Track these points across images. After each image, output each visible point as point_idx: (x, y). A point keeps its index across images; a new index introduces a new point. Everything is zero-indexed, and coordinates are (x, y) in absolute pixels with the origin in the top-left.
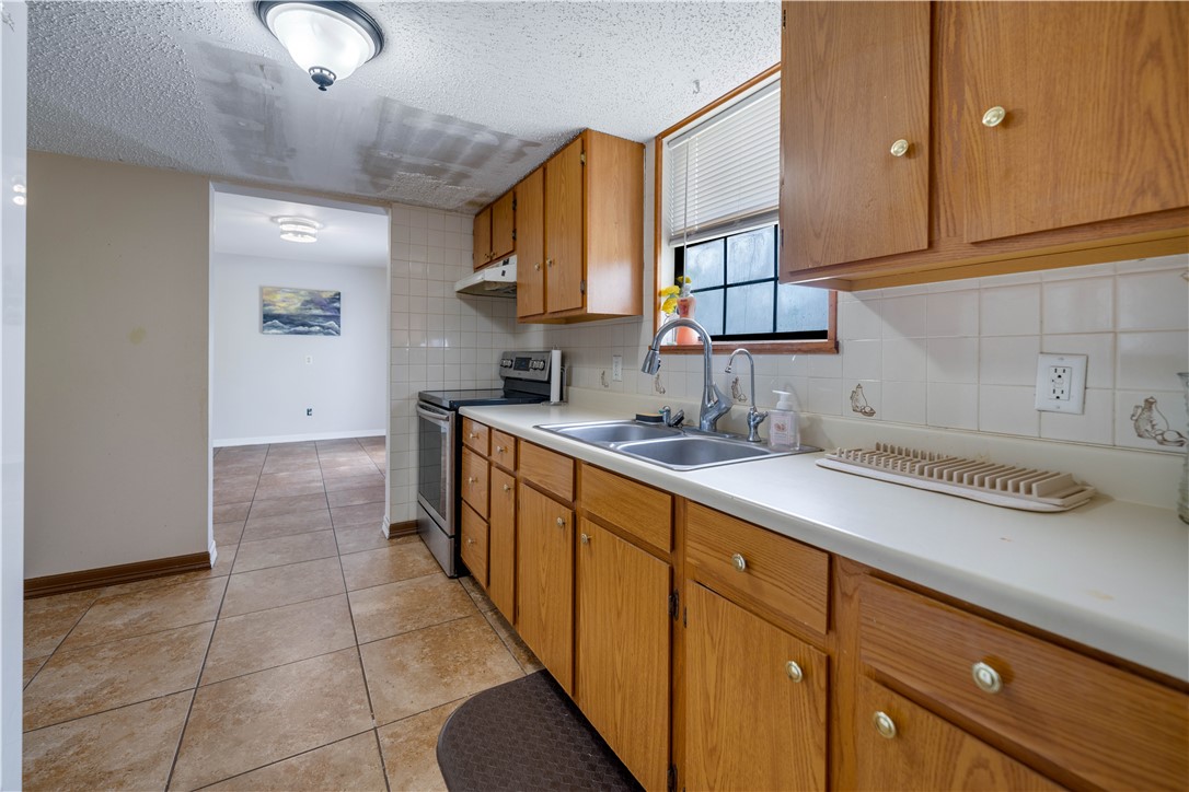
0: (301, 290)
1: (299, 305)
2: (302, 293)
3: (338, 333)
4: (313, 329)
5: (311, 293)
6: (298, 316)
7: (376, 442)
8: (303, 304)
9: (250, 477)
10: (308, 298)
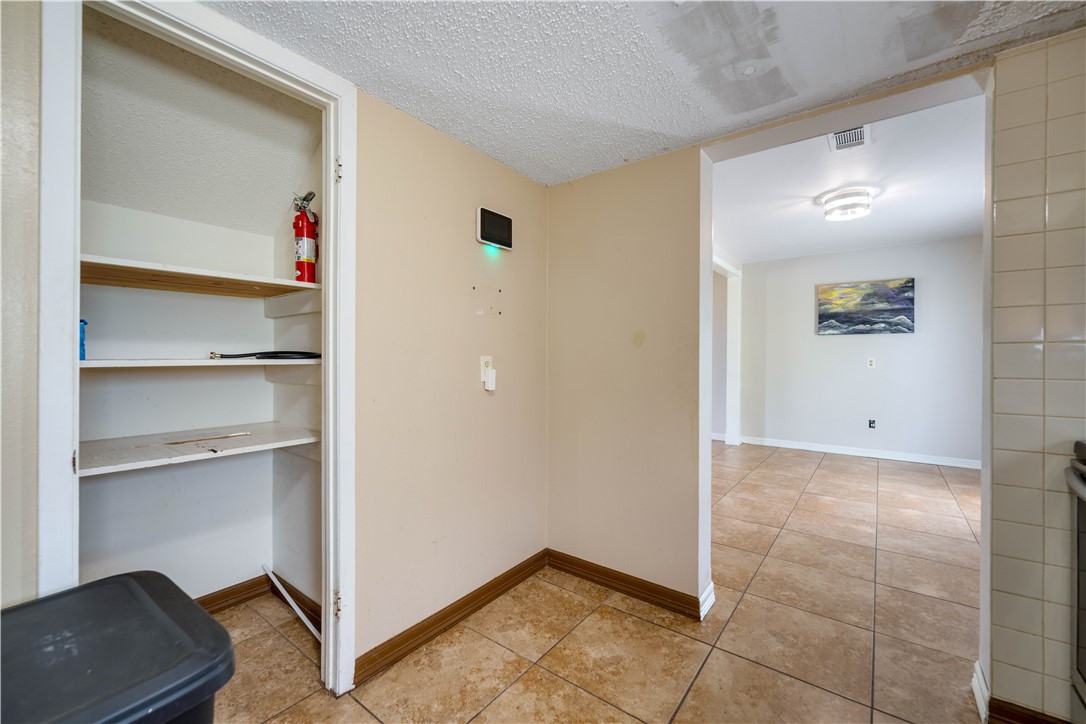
0: (862, 282)
1: (859, 300)
2: (863, 285)
3: (911, 329)
4: (876, 326)
5: (873, 284)
6: (857, 313)
7: (967, 477)
8: (864, 299)
9: (792, 493)
10: (869, 291)
